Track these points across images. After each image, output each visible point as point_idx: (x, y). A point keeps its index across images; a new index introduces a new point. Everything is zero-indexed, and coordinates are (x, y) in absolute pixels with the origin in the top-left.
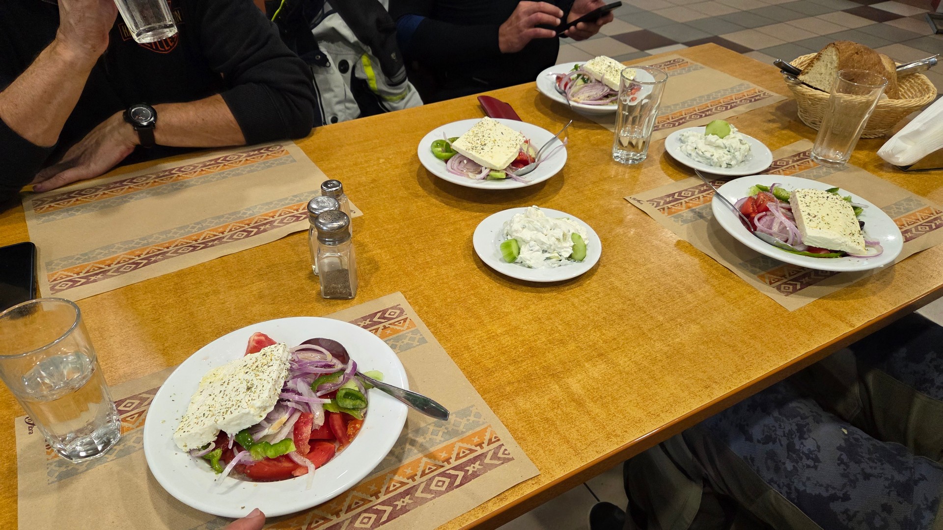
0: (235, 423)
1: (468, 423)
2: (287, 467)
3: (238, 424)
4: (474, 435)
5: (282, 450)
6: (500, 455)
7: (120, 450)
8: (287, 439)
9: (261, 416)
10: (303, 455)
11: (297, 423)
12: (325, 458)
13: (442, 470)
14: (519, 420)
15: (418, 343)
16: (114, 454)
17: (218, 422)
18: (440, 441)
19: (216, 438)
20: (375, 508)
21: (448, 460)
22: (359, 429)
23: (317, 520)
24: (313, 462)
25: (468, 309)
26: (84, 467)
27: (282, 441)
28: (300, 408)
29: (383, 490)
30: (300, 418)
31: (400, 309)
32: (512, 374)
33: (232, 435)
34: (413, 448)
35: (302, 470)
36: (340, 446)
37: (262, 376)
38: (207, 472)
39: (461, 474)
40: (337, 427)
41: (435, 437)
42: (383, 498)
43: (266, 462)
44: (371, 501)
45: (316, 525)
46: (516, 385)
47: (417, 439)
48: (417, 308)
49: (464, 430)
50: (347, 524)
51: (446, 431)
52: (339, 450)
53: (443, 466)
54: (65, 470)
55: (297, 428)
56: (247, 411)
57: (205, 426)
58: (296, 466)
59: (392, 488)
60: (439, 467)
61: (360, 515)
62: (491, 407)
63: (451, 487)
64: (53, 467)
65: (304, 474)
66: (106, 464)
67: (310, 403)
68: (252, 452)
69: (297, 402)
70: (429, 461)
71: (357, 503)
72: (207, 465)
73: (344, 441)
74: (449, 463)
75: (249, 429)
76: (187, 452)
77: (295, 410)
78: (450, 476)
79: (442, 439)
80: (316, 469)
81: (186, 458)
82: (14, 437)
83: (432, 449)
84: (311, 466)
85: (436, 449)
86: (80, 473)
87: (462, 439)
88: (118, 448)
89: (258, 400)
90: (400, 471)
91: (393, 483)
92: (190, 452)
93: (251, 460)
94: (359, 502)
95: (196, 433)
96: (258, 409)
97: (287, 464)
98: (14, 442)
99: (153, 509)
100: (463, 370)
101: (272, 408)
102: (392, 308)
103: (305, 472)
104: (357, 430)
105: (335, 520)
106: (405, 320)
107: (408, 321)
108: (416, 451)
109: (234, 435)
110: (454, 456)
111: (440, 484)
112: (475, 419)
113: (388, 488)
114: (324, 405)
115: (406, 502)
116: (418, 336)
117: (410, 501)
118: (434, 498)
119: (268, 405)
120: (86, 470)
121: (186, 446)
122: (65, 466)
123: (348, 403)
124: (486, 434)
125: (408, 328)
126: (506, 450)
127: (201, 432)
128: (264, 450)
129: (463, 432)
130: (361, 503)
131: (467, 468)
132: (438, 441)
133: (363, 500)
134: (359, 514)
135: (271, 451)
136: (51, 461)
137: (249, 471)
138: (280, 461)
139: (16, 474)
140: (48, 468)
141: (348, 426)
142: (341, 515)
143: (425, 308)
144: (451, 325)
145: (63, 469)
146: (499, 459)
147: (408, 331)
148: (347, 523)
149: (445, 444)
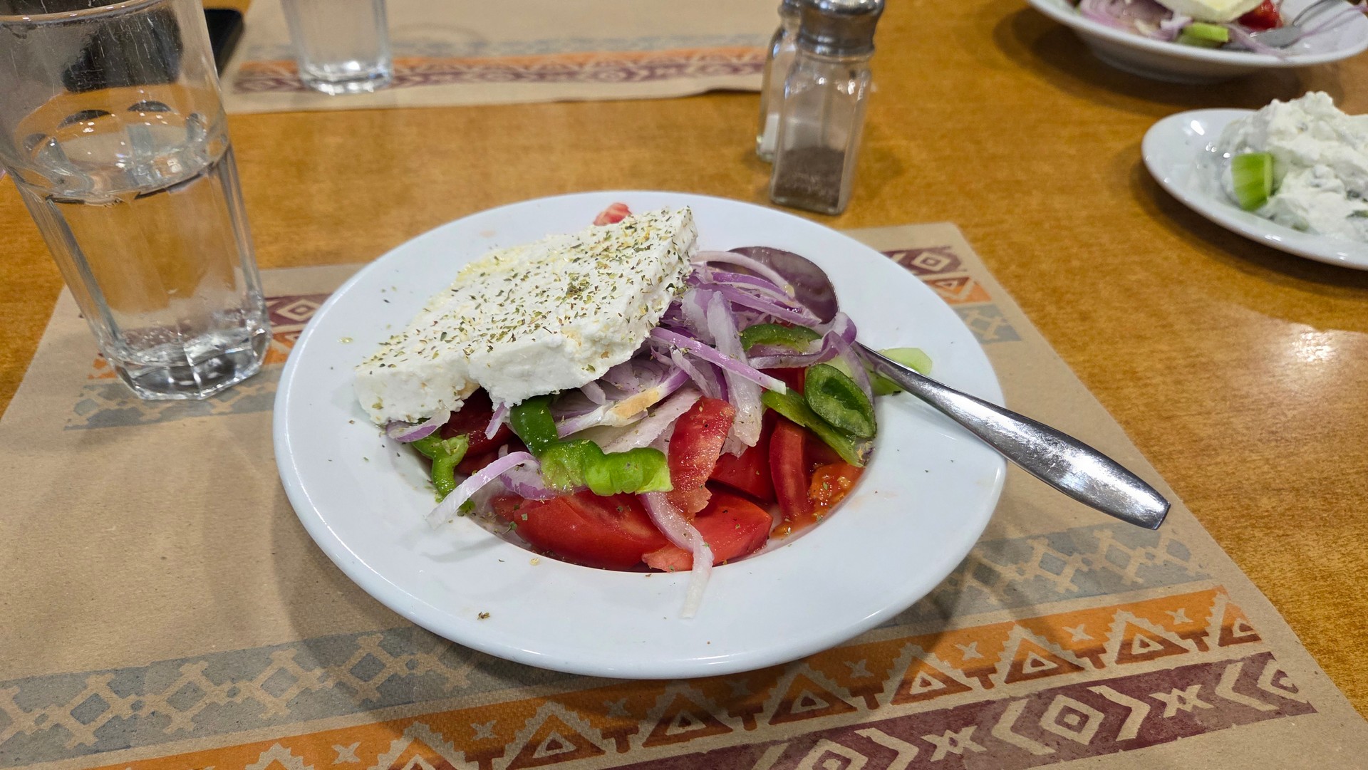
0: (516, 369)
1: (1150, 563)
2: (635, 537)
3: (525, 377)
4: (1174, 602)
5: (631, 478)
6: (1265, 682)
7: (249, 397)
8: (651, 450)
9: (592, 369)
10: (685, 514)
11: (684, 418)
12: (743, 542)
13: (1075, 678)
14: (1312, 598)
15: (996, 337)
16: (232, 402)
17: (472, 356)
18: (1067, 590)
19: (461, 404)
20: (864, 733)
21: (1095, 654)
22: (846, 491)
23: (689, 717)
24: (709, 541)
25: (1128, 292)
26: (154, 413)
27: (636, 451)
28: (702, 382)
29: (891, 686)
30: (695, 407)
31: (949, 256)
32: (1274, 467)
33: (502, 405)
34: (986, 590)
35: (674, 558)
36: (783, 523)
37: (614, 267)
38: (416, 488)
39: (1140, 711)
40: (787, 468)
41: (1051, 576)
42: (889, 710)
43: (577, 504)
44: (851, 709)
45: (681, 731)
46: (1289, 498)
47: (999, 568)
48: (993, 263)
49: (1140, 581)
50: (774, 760)
51: (1085, 569)
52: (777, 533)
53: (1078, 668)
54: (117, 407)
55: (682, 435)
56: (558, 338)
57: (438, 360)
58: (661, 540)
59: (916, 689)
60: (1066, 667)
61: (815, 742)
62: (1219, 539)
63: (1107, 741)
64: (93, 395)
65: (678, 570)
66: (204, 418)
67: (730, 373)
68: (547, 462)
69: (698, 363)
70: (1032, 639)
71: (807, 702)
72: (421, 473)
73: (797, 514)
74: (1099, 664)
75: (550, 397)
76: (381, 426)
77: (688, 383)
78: (1102, 704)
79: (1075, 588)
80: (716, 564)
81: (375, 437)
82: (48, 316)
83: (1045, 609)
84: (704, 554)
85: (1056, 611)
86: (144, 423)
87: (1133, 605)
88: (244, 391)
89: (593, 318)
90: (945, 644)
91: (921, 675)
92: (387, 426)
93: (539, 484)
94: (817, 700)
95: (411, 375)
96: (587, 345)
97: (633, 529)
98: (43, 326)
99: (269, 555)
100: (1126, 424)
101: (627, 355)
102: (932, 250)
103: (682, 564)
104: (837, 497)
105: (738, 735)
106: (963, 281)
107: (969, 285)
108: (993, 600)
109: (508, 405)
110: (1113, 648)
111: (1073, 720)
112: (1170, 557)
113: (906, 684)
114: (765, 391)
115: (961, 745)
116: (997, 322)
117: (976, 748)
118: (1053, 759)
119: (617, 338)
120: (158, 421)
121: (380, 407)
122: (119, 400)
123: (832, 409)
124: (1213, 610)
125: (970, 299)
126: (1281, 674)
127: (424, 375)
128: (582, 464)
129: (1135, 586)
130: (821, 704)
131: (1160, 696)
132: (1061, 590)
133: (828, 697)
134: (814, 739)
135: (599, 472)
136: (95, 382)
137: (525, 517)
138: (615, 513)
139: (14, 390)
140: (82, 395)
141: (816, 476)
142: (759, 725)
143: (1013, 267)
144: (1084, 317)
145: (113, 405)
146: (1264, 696)
147: (970, 304)
148: (775, 753)
149: (1082, 604)
